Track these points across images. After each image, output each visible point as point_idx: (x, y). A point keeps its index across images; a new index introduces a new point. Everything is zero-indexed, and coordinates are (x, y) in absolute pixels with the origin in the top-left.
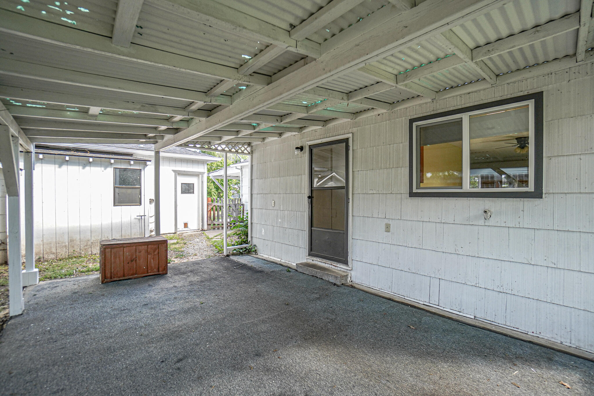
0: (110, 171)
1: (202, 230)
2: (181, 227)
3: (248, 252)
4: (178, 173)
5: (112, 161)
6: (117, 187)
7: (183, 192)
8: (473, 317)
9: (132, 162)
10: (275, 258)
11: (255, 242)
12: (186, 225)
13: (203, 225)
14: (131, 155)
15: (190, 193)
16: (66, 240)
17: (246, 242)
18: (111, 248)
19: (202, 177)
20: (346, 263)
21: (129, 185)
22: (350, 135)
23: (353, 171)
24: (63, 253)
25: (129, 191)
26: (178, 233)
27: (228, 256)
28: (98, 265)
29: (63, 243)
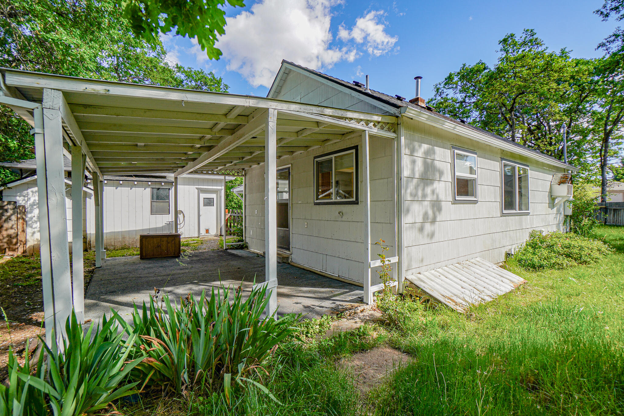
0: (148, 190)
1: (221, 235)
2: (203, 232)
3: (241, 247)
4: (201, 191)
5: (150, 183)
6: (153, 202)
7: (205, 205)
8: (337, 276)
9: (163, 184)
10: (257, 251)
11: (248, 240)
12: (207, 231)
13: (221, 232)
14: (164, 177)
15: (211, 206)
16: (120, 237)
17: (242, 241)
18: (146, 238)
19: (220, 193)
20: (288, 249)
21: (161, 200)
22: (290, 165)
23: (292, 189)
24: (118, 245)
25: (162, 204)
26: (201, 237)
27: (226, 249)
28: (139, 252)
29: (118, 239)
